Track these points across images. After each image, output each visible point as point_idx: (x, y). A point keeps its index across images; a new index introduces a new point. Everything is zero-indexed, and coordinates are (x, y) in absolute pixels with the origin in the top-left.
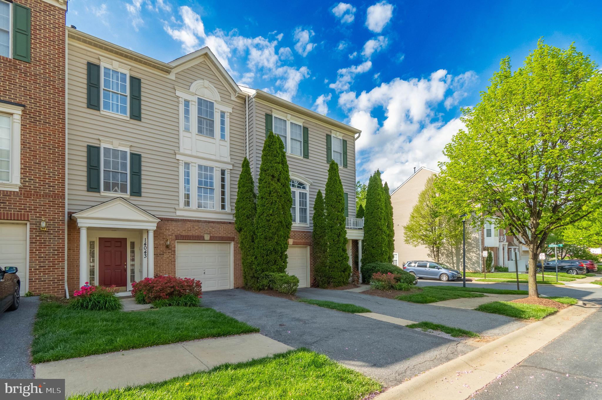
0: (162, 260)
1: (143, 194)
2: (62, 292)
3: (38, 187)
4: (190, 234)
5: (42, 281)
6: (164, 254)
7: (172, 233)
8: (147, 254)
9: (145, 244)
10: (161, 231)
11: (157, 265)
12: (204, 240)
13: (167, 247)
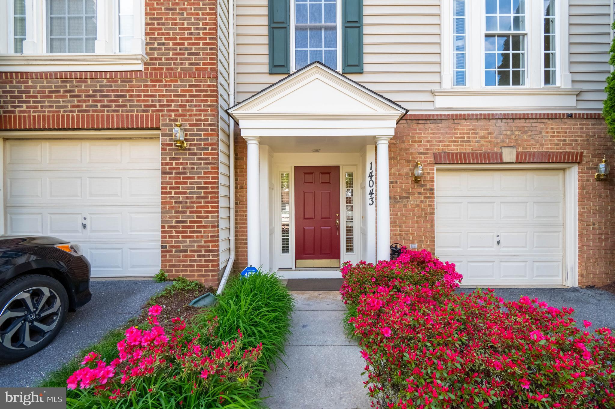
0: (406, 210)
1: (367, 68)
2: (213, 276)
3: (172, 59)
4: (466, 148)
5: (181, 251)
6: (408, 198)
7: (428, 150)
8: (374, 196)
9: (371, 176)
10: (404, 146)
11: (395, 222)
12: (502, 163)
13: (416, 180)
